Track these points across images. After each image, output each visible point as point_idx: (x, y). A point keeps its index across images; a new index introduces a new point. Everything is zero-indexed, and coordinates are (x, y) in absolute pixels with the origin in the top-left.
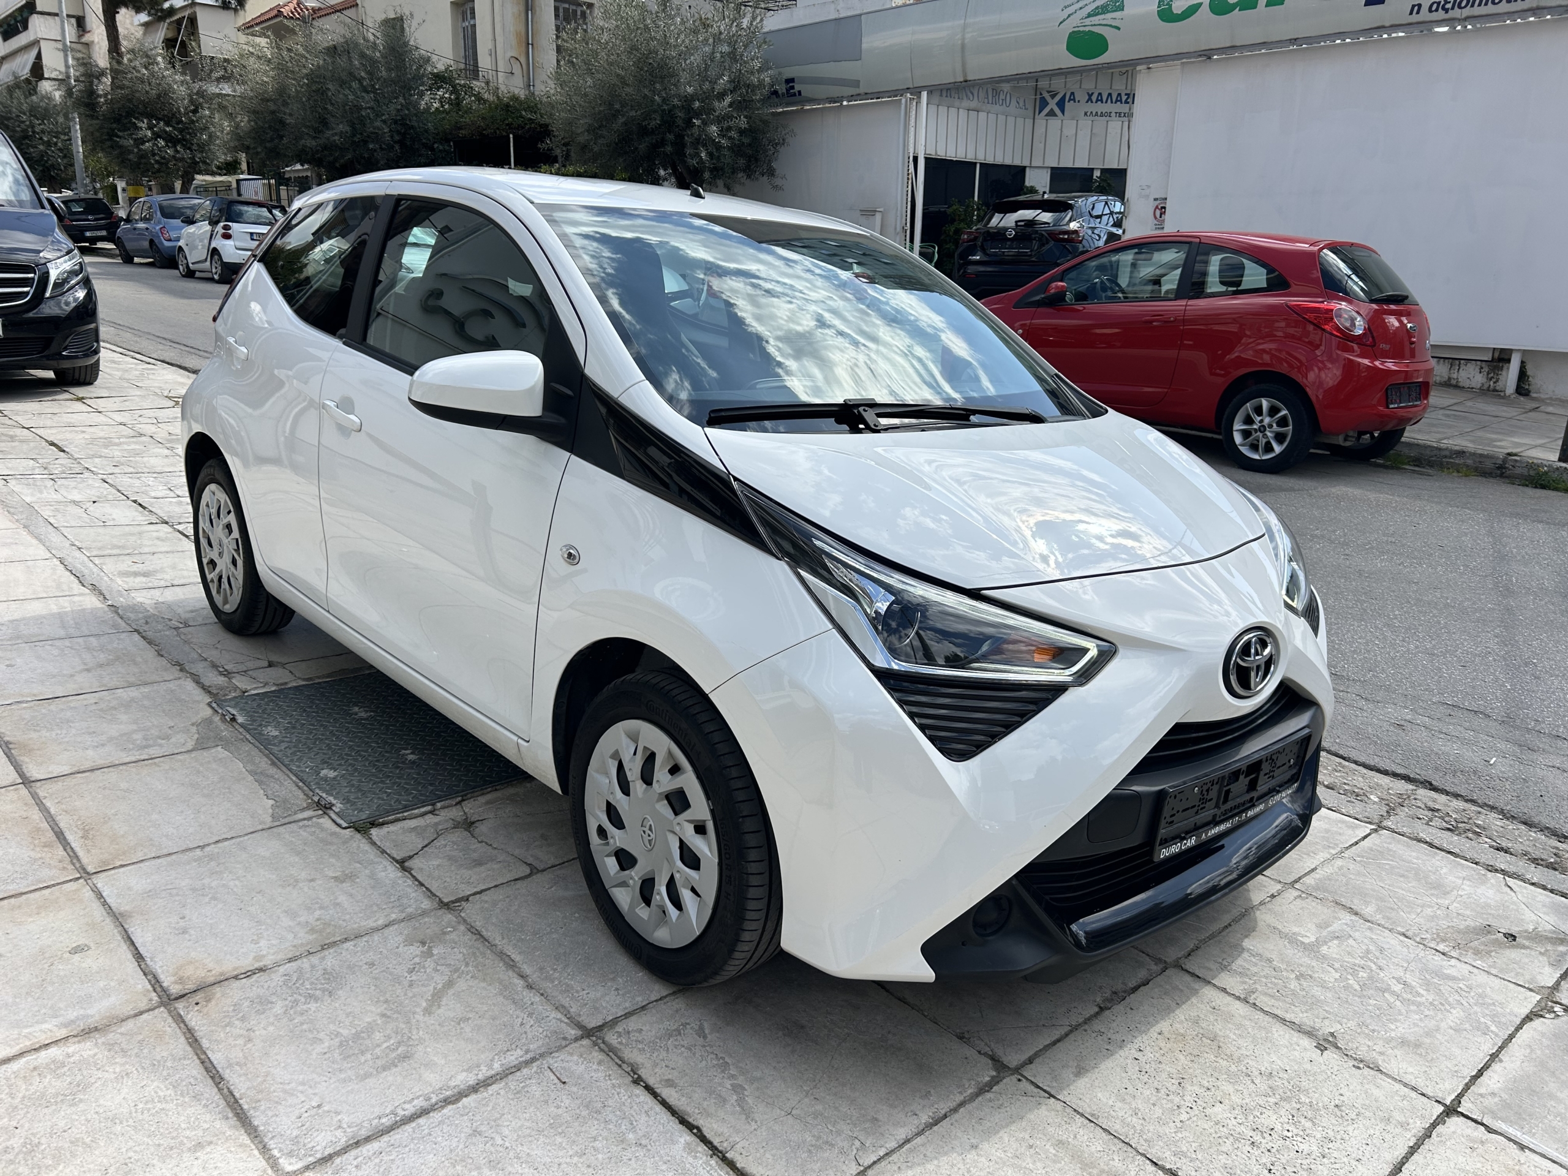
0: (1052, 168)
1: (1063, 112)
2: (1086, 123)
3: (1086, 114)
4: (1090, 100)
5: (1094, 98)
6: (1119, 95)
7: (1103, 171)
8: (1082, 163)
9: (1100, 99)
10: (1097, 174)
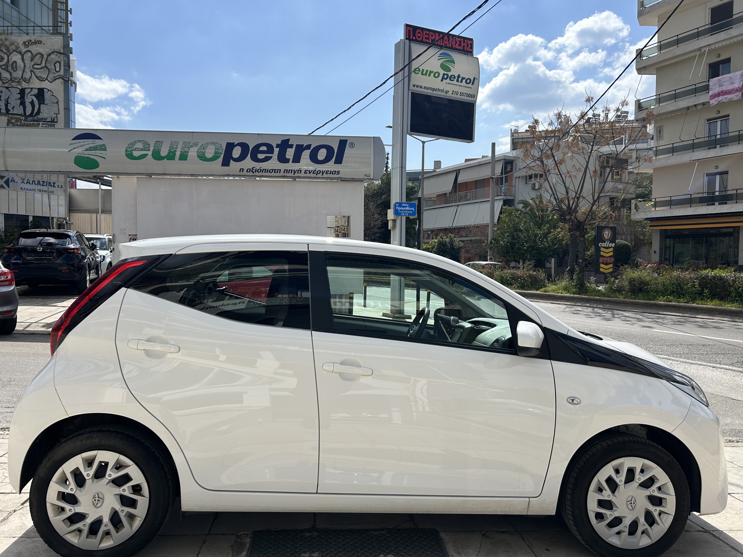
0: (5, 214)
1: (9, 187)
2: (22, 194)
3: (21, 189)
4: (23, 182)
5: (25, 181)
6: (39, 181)
7: (33, 217)
8: (22, 212)
9: (28, 182)
10: (31, 219)
